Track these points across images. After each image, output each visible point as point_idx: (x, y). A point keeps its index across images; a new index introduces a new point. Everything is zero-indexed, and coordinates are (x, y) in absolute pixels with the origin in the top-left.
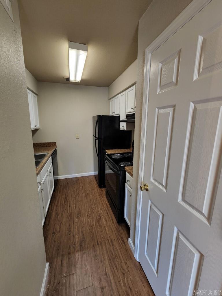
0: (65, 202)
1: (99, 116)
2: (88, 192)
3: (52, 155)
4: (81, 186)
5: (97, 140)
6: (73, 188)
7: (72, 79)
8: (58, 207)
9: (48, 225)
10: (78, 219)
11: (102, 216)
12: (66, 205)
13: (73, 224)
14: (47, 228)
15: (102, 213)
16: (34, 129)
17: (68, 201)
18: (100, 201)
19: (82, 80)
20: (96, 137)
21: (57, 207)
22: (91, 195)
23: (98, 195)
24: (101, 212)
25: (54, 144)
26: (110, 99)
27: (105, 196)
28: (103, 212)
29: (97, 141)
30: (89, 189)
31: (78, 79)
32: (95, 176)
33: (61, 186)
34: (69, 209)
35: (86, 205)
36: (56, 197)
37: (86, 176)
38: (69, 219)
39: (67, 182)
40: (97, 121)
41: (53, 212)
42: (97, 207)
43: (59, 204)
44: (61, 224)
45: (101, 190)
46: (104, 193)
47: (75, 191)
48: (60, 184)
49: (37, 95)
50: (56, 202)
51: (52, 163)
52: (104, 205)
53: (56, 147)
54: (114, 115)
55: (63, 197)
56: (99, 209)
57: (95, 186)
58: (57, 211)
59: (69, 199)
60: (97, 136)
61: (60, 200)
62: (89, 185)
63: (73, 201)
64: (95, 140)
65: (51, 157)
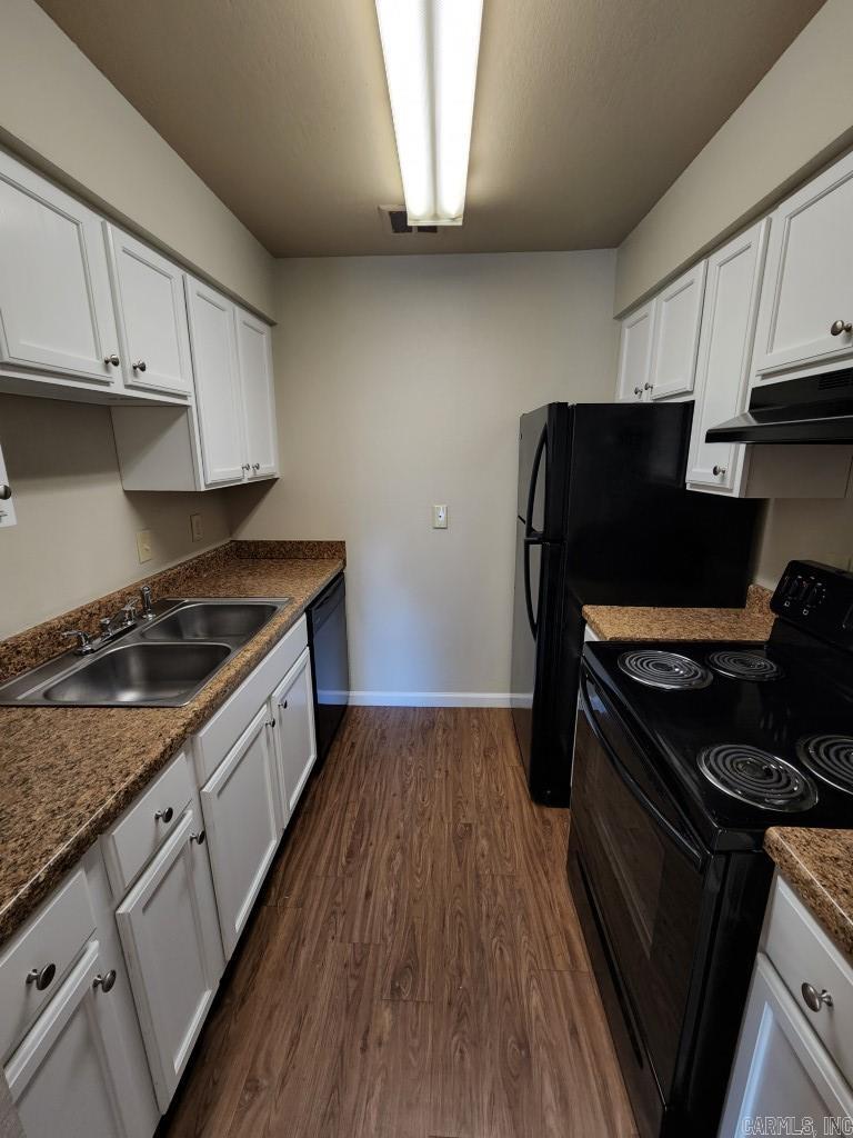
0: (350, 854)
1: (559, 410)
2: (470, 815)
3: (308, 611)
4: (443, 767)
5: (539, 546)
6: (400, 773)
7: (418, 211)
8: (313, 883)
9: (243, 1001)
10: (394, 1011)
11: (537, 1048)
12: (351, 875)
13: (364, 1049)
14: (233, 1027)
15: (537, 1018)
16: (245, 481)
17: (365, 856)
18: (531, 902)
19: (470, 211)
20: (530, 530)
21: (307, 880)
22: (484, 842)
23: (519, 854)
24: (535, 999)
25: (336, 550)
26: (621, 317)
27: (562, 873)
28: (546, 1008)
29: (536, 550)
30: (477, 800)
31: (452, 207)
32: (514, 713)
33: (353, 745)
34: (360, 908)
35: (448, 912)
36: (317, 814)
37: (469, 710)
38: (351, 991)
39: (384, 727)
40: (544, 439)
41: (284, 908)
42: (513, 945)
43: (323, 861)
44: (300, 1022)
45: (542, 816)
46: (560, 843)
47: (409, 792)
48: (350, 733)
49: (271, 324)
50: (314, 842)
51: (310, 645)
52: (553, 941)
53: (345, 564)
54: (646, 398)
55: (349, 815)
56: (525, 966)
57: (512, 780)
58: (302, 905)
59: (373, 838)
60: (538, 526)
61: (330, 841)
62: (478, 770)
63: (391, 859)
64: (527, 544)
65: (304, 616)
